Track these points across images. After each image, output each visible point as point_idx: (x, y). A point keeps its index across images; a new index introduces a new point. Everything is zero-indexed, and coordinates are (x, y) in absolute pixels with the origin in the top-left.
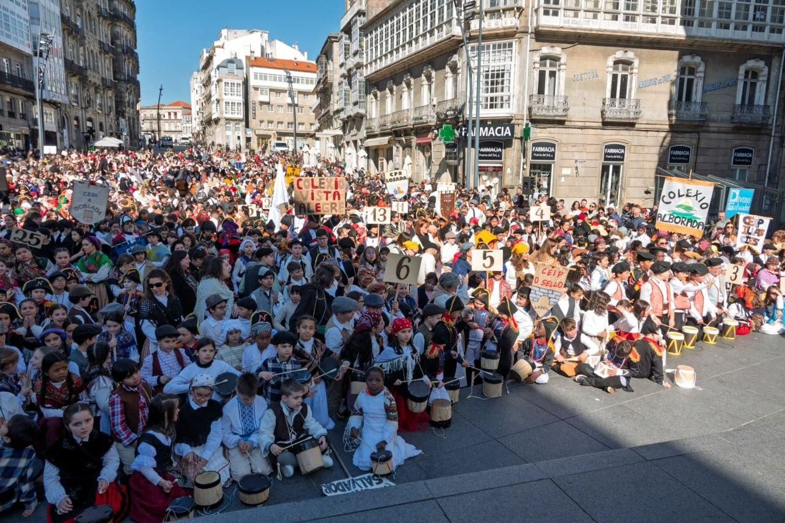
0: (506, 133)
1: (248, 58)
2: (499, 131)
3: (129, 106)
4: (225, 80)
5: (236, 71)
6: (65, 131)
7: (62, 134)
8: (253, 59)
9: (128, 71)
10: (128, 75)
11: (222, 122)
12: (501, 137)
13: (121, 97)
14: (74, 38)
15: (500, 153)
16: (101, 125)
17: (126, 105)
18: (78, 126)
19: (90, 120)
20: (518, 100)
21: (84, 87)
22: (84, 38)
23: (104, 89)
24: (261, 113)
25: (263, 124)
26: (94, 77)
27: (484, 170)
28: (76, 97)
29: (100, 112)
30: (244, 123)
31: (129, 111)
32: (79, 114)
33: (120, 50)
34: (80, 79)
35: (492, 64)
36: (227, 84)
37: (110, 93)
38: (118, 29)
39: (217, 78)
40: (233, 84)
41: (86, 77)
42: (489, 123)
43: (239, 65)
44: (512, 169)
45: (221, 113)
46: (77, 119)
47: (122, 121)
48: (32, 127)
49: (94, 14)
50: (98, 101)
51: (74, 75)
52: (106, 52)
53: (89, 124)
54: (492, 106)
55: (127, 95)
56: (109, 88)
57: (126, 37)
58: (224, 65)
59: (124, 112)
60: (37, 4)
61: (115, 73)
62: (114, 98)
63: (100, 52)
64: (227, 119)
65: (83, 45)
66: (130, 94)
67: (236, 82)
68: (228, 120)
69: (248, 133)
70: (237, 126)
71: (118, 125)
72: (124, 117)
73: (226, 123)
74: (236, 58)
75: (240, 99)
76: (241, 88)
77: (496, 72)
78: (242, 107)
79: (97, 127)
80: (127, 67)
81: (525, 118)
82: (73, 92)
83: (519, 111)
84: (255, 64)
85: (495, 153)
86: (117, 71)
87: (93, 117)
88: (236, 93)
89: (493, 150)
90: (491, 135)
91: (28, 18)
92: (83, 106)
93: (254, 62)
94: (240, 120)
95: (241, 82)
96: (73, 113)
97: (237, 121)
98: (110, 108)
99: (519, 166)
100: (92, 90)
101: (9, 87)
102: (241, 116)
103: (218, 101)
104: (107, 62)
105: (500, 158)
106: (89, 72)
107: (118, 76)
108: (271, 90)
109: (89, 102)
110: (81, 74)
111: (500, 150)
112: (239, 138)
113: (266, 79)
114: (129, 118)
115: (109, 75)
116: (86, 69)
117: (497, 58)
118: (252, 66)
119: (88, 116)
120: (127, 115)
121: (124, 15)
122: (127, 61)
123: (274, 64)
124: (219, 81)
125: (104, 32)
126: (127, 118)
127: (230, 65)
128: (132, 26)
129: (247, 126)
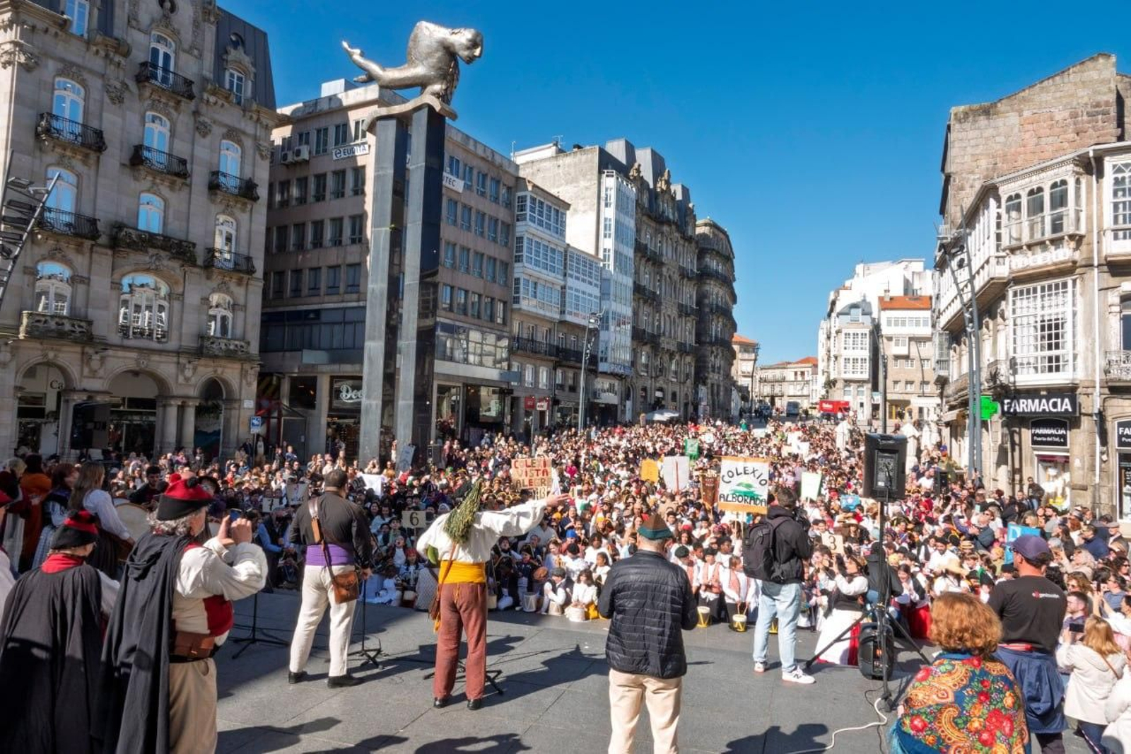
0: (1064, 407)
1: (881, 299)
2: (1055, 405)
3: (713, 371)
4: (844, 331)
5: (862, 319)
6: (629, 404)
7: (625, 406)
8: (887, 299)
9: (716, 331)
10: (716, 337)
11: (840, 385)
12: (1057, 413)
13: (705, 362)
14: (650, 305)
15: (1064, 437)
16: (674, 395)
17: (710, 370)
18: (645, 397)
19: (661, 389)
20: (1086, 360)
21: (656, 355)
22: (660, 304)
23: (681, 356)
24: (895, 370)
25: (898, 386)
26: (668, 343)
27: (1050, 461)
28: (646, 366)
29: (674, 380)
30: (870, 386)
31: (713, 377)
32: (648, 383)
33: (707, 310)
34: (652, 347)
35: (1047, 311)
36: (847, 335)
37: (688, 359)
38: (707, 288)
39: (837, 328)
40: (856, 335)
41: (659, 344)
42: (1043, 393)
43: (866, 310)
44: (1083, 461)
45: (839, 373)
46: (644, 389)
47: (703, 391)
48: (592, 400)
49: (676, 277)
50: (673, 367)
51: (645, 344)
52: (687, 315)
53: (659, 394)
54: (1050, 369)
55: (713, 358)
56: (688, 354)
57: (717, 294)
58: (847, 311)
59: (706, 378)
60: (609, 280)
61: (698, 335)
62: (693, 364)
63: (680, 316)
64: (846, 381)
65: (659, 311)
66: (716, 357)
67: (859, 331)
68: (848, 382)
69: (875, 398)
70: (860, 389)
71: (697, 393)
72: (705, 384)
73: (845, 386)
74: (864, 301)
75: (866, 354)
76: (867, 340)
77: (1053, 322)
78: (867, 365)
79: (670, 396)
80: (716, 327)
81: (1098, 385)
82: (644, 360)
83: (1087, 375)
84: (890, 306)
85: (1056, 436)
86: (700, 334)
87: (664, 386)
88: (860, 346)
89: (1053, 431)
90: (1044, 410)
91: (599, 295)
92: (654, 375)
93: (888, 304)
94: (864, 382)
95: (867, 331)
96: (640, 384)
97: (860, 382)
98: (687, 376)
99: (1093, 456)
100: (666, 357)
101: (572, 363)
102: (866, 376)
103: (836, 358)
104: (689, 324)
105: (1065, 444)
106: (662, 339)
107: (703, 339)
108: (911, 339)
109: (662, 371)
110: (652, 342)
111: (1061, 432)
112: (862, 405)
113: (903, 324)
114: (712, 385)
115: (690, 339)
116: (659, 336)
117: (1053, 303)
118: (884, 309)
119: (658, 385)
120: (709, 381)
121: (717, 271)
122: (715, 321)
123: (918, 304)
124: (838, 332)
125: (688, 294)
126: (709, 385)
127: (853, 311)
128: (727, 281)
129: (875, 388)
